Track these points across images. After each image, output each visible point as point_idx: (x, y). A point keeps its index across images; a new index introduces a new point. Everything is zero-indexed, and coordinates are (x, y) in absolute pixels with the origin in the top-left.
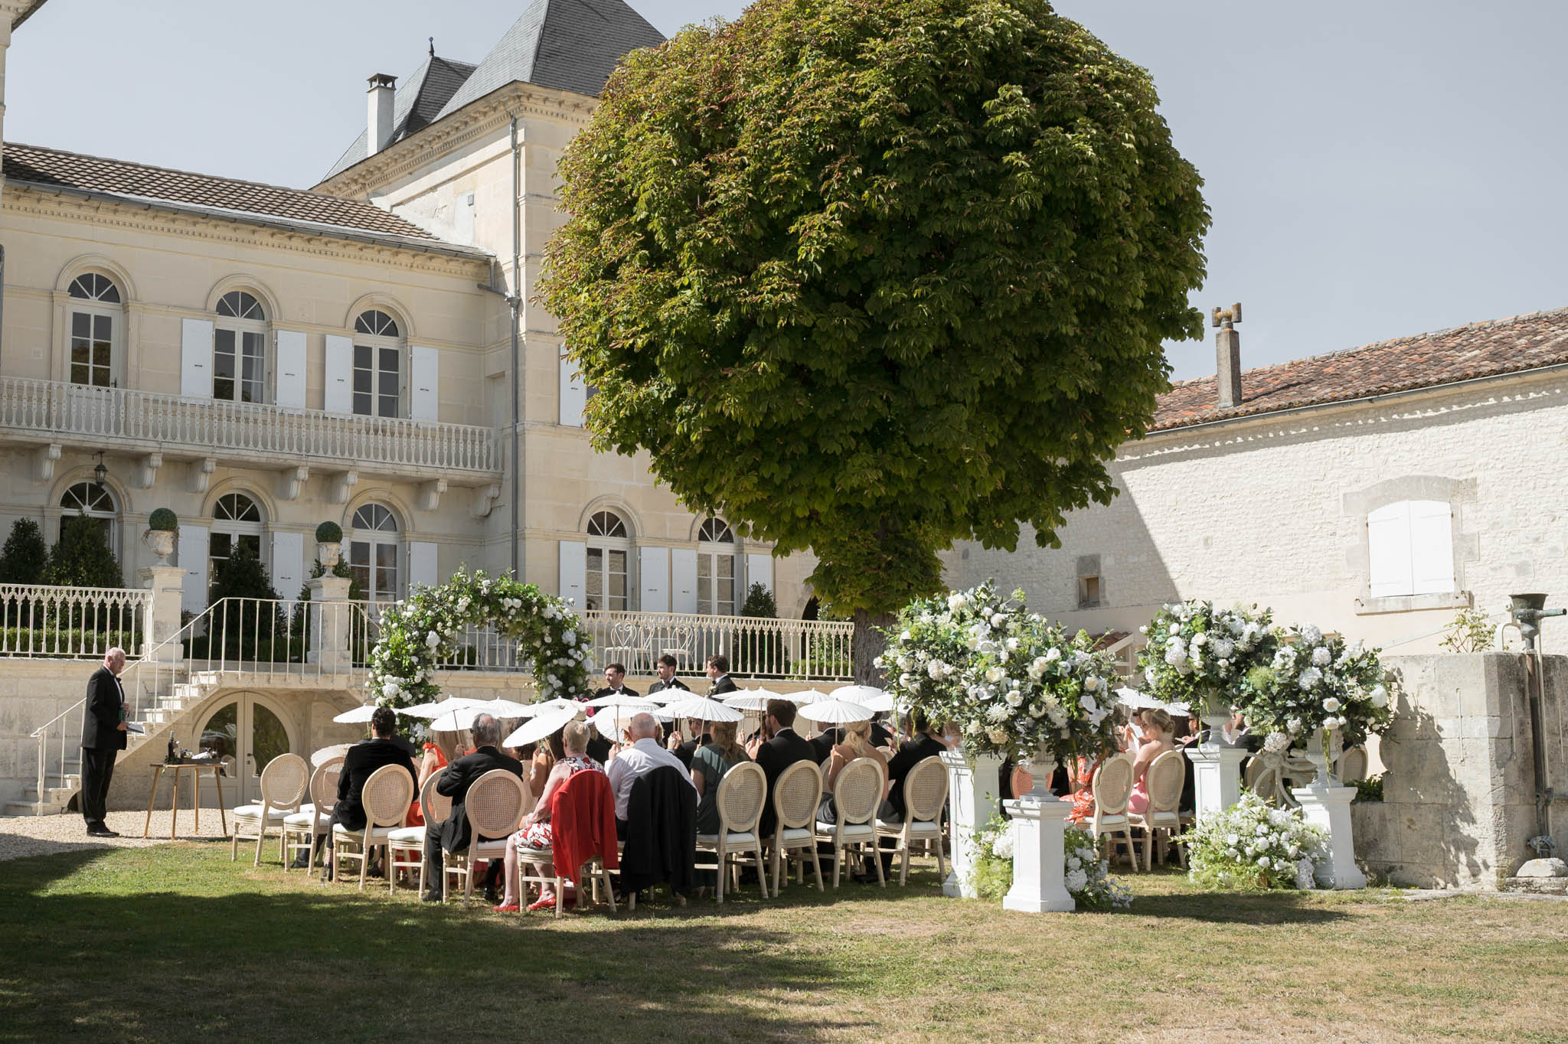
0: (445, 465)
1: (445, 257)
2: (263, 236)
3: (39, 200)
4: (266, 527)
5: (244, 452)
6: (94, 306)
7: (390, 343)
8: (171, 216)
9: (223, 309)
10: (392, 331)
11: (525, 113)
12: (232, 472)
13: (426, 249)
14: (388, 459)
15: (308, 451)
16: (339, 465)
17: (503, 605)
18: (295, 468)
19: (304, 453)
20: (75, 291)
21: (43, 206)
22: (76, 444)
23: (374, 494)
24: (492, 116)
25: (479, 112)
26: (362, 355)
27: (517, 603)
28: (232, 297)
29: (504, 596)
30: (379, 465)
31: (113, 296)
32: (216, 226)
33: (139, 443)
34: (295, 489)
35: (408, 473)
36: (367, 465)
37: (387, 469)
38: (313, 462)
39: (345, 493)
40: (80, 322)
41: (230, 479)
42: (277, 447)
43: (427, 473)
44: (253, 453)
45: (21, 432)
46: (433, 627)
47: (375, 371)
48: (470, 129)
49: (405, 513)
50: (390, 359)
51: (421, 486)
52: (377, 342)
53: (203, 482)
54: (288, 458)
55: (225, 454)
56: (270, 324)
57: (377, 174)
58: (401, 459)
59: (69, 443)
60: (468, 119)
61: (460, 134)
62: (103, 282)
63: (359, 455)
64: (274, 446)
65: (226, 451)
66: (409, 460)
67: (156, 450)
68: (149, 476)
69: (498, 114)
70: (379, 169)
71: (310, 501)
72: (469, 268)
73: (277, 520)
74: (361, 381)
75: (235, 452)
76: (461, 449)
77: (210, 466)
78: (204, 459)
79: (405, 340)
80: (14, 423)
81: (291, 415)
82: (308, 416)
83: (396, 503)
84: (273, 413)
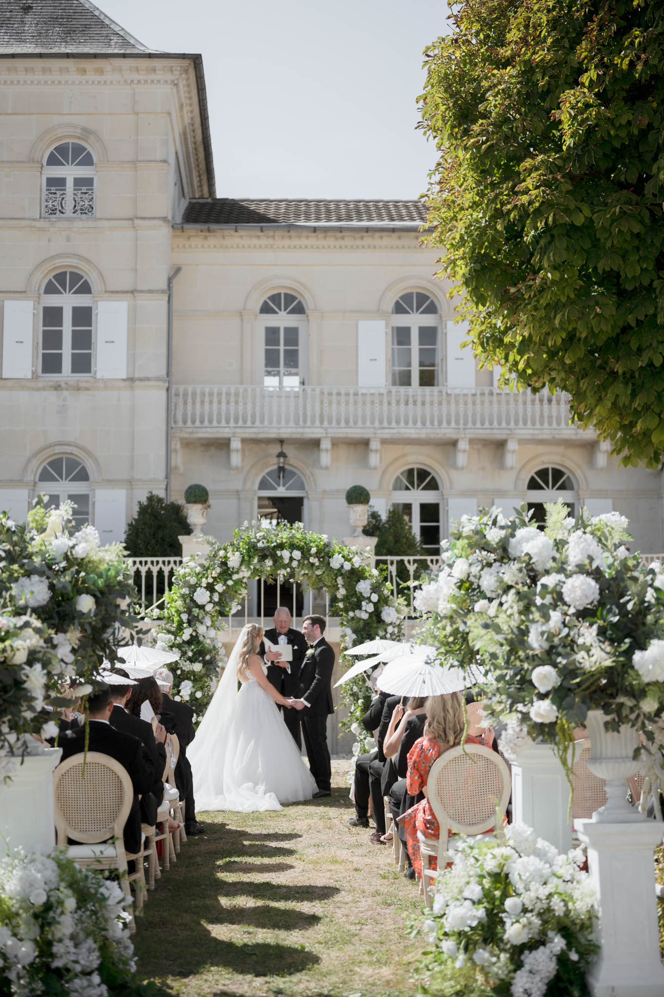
3: (224, 237)
4: (444, 495)
5: (403, 431)
6: (283, 320)
8: (339, 235)
9: (399, 309)
12: (408, 449)
14: (546, 425)
15: (466, 423)
16: (499, 434)
18: (456, 441)
19: (462, 426)
20: (266, 309)
21: (229, 241)
22: (253, 436)
23: (546, 458)
28: (407, 297)
30: (536, 432)
31: (299, 309)
32: (381, 237)
33: (307, 430)
34: (462, 459)
35: (567, 437)
36: (525, 432)
37: (546, 435)
38: (472, 433)
39: (510, 460)
40: (272, 334)
41: (405, 455)
42: (436, 423)
44: (413, 431)
45: (204, 430)
49: (578, 473)
51: (585, 446)
53: (377, 460)
54: (448, 432)
55: (387, 434)
56: (441, 317)
59: (246, 436)
62: (290, 298)
63: (517, 423)
64: (432, 423)
65: (387, 431)
67: (324, 435)
68: (325, 458)
71: (483, 469)
73: (451, 488)
77: (376, 445)
78: (367, 440)
80: (198, 423)
81: (465, 395)
82: (483, 394)
83: (568, 463)
84: (448, 395)
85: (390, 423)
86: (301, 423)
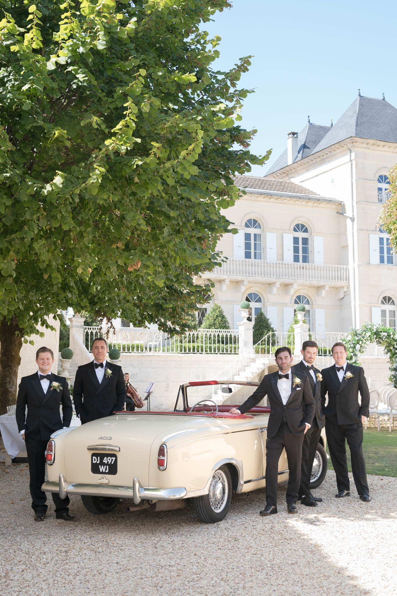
0: (328, 280)
1: (325, 203)
2: (261, 198)
4: (264, 305)
5: (257, 278)
7: (305, 235)
9: (246, 225)
10: (306, 231)
11: (355, 148)
12: (252, 285)
13: (319, 200)
14: (308, 279)
15: (279, 277)
16: (290, 281)
17: (381, 335)
18: (275, 283)
19: (278, 277)
23: (302, 291)
24: (341, 149)
25: (336, 148)
26: (296, 240)
27: (386, 334)
28: (249, 221)
29: (381, 332)
30: (304, 281)
33: (221, 275)
34: (275, 290)
35: (314, 284)
36: (300, 281)
37: (307, 283)
38: (281, 281)
39: (292, 291)
41: (252, 287)
42: (269, 275)
43: (322, 283)
44: (260, 278)
46: (358, 343)
47: (301, 246)
48: (331, 154)
49: (313, 298)
50: (305, 241)
51: (319, 288)
52: (301, 235)
53: (243, 289)
54: (272, 280)
55: (251, 279)
56: (263, 230)
57: (294, 170)
58: (312, 278)
60: (331, 150)
61: (328, 156)
63: (297, 277)
64: (267, 275)
65: (251, 277)
66: (315, 279)
67: (227, 278)
68: (224, 287)
69: (344, 149)
70: (294, 168)
71: (279, 294)
72: (334, 206)
73: (268, 302)
74: (296, 250)
75: (254, 278)
76: (334, 274)
77: (246, 283)
78: (243, 281)
79: (311, 234)
81: (273, 264)
82: (279, 264)
83: (310, 294)
84: (267, 263)
85: (252, 274)
86: (219, 272)
